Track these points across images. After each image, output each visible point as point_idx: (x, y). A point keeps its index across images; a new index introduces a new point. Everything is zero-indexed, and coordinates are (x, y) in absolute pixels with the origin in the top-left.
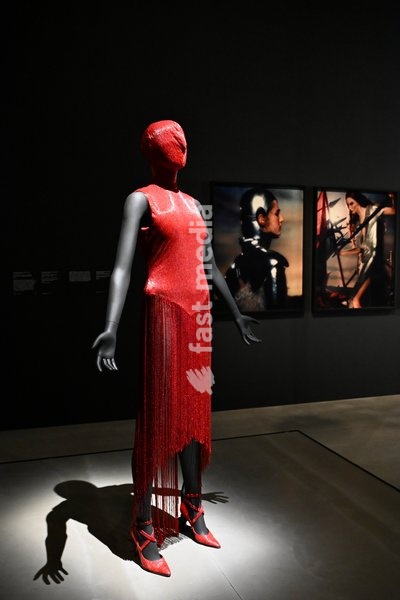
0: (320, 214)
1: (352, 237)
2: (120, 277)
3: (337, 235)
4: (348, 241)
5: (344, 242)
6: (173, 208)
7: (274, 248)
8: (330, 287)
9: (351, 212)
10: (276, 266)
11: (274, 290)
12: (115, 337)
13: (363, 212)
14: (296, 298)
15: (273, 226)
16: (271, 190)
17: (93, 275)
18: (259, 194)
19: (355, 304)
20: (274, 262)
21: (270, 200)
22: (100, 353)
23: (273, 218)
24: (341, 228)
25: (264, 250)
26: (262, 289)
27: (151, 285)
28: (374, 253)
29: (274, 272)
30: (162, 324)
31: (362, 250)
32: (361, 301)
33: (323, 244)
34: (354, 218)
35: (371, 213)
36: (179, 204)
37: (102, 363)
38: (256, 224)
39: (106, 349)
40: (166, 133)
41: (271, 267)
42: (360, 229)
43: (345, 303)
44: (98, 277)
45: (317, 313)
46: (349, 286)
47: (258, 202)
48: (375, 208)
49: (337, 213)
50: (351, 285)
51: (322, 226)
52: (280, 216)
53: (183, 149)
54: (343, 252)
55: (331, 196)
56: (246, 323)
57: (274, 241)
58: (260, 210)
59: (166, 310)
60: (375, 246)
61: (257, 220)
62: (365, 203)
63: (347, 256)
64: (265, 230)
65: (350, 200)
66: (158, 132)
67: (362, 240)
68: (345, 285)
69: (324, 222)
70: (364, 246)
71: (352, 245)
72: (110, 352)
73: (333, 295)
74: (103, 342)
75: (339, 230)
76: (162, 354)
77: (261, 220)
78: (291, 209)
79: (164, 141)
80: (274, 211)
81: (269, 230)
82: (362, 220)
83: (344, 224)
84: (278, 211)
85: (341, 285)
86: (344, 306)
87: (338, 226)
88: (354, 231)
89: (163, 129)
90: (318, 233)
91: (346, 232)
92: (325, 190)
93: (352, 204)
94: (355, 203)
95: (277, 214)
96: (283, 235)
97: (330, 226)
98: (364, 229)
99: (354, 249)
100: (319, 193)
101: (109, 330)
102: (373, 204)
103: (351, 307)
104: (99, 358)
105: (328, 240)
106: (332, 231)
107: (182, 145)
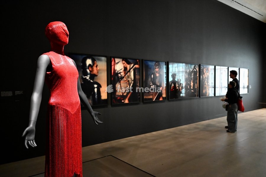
0: (113, 67)
1: (125, 76)
2: (36, 97)
3: (119, 75)
4: (123, 77)
5: (122, 78)
6: (63, 63)
7: (95, 80)
8: (117, 95)
9: (124, 66)
10: (97, 87)
11: (96, 97)
12: (34, 129)
13: (128, 67)
14: (105, 100)
15: (95, 72)
16: (94, 57)
17: (14, 93)
18: (89, 58)
19: (127, 101)
20: (96, 86)
21: (93, 61)
22: (26, 138)
23: (95, 68)
24: (121, 72)
25: (92, 81)
26: (91, 97)
27: (52, 100)
28: (133, 82)
29: (96, 90)
30: (59, 119)
31: (128, 81)
32: (129, 100)
33: (114, 78)
34: (125, 69)
35: (131, 67)
36: (66, 61)
37: (28, 144)
38: (88, 71)
39: (30, 136)
40: (58, 27)
41: (95, 88)
42: (128, 73)
43: (123, 101)
44: (16, 94)
45: (113, 106)
46: (124, 95)
47: (89, 62)
48: (132, 65)
49: (119, 66)
50: (125, 94)
51: (114, 72)
52: (98, 67)
53: (67, 35)
54: (122, 81)
55: (117, 60)
56: (96, 115)
57: (95, 77)
58: (90, 65)
59: (61, 112)
60: (133, 79)
61: (89, 69)
62: (129, 63)
63: (123, 83)
64: (92, 73)
65: (124, 62)
66: (54, 26)
67: (128, 77)
68: (123, 94)
69: (115, 70)
70: (129, 79)
71: (125, 79)
72: (32, 137)
73: (119, 98)
74: (28, 132)
75: (120, 73)
76: (59, 134)
77: (90, 69)
78: (102, 65)
79: (58, 31)
80: (95, 65)
81: (93, 73)
82: (128, 70)
83: (122, 71)
84: (97, 65)
85: (121, 94)
86: (123, 102)
87: (120, 72)
88: (126, 74)
89: (57, 25)
90: (112, 74)
91: (123, 74)
92: (114, 58)
93: (124, 63)
94: (126, 63)
95: (97, 67)
96: (99, 75)
97: (117, 72)
98: (129, 73)
99: (126, 81)
100: (112, 59)
101: (32, 125)
102: (132, 64)
103: (125, 103)
104: (26, 141)
105: (116, 77)
106: (118, 74)
107: (67, 33)
